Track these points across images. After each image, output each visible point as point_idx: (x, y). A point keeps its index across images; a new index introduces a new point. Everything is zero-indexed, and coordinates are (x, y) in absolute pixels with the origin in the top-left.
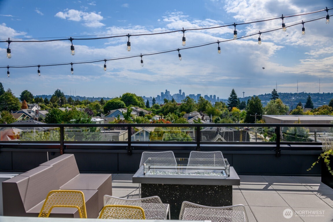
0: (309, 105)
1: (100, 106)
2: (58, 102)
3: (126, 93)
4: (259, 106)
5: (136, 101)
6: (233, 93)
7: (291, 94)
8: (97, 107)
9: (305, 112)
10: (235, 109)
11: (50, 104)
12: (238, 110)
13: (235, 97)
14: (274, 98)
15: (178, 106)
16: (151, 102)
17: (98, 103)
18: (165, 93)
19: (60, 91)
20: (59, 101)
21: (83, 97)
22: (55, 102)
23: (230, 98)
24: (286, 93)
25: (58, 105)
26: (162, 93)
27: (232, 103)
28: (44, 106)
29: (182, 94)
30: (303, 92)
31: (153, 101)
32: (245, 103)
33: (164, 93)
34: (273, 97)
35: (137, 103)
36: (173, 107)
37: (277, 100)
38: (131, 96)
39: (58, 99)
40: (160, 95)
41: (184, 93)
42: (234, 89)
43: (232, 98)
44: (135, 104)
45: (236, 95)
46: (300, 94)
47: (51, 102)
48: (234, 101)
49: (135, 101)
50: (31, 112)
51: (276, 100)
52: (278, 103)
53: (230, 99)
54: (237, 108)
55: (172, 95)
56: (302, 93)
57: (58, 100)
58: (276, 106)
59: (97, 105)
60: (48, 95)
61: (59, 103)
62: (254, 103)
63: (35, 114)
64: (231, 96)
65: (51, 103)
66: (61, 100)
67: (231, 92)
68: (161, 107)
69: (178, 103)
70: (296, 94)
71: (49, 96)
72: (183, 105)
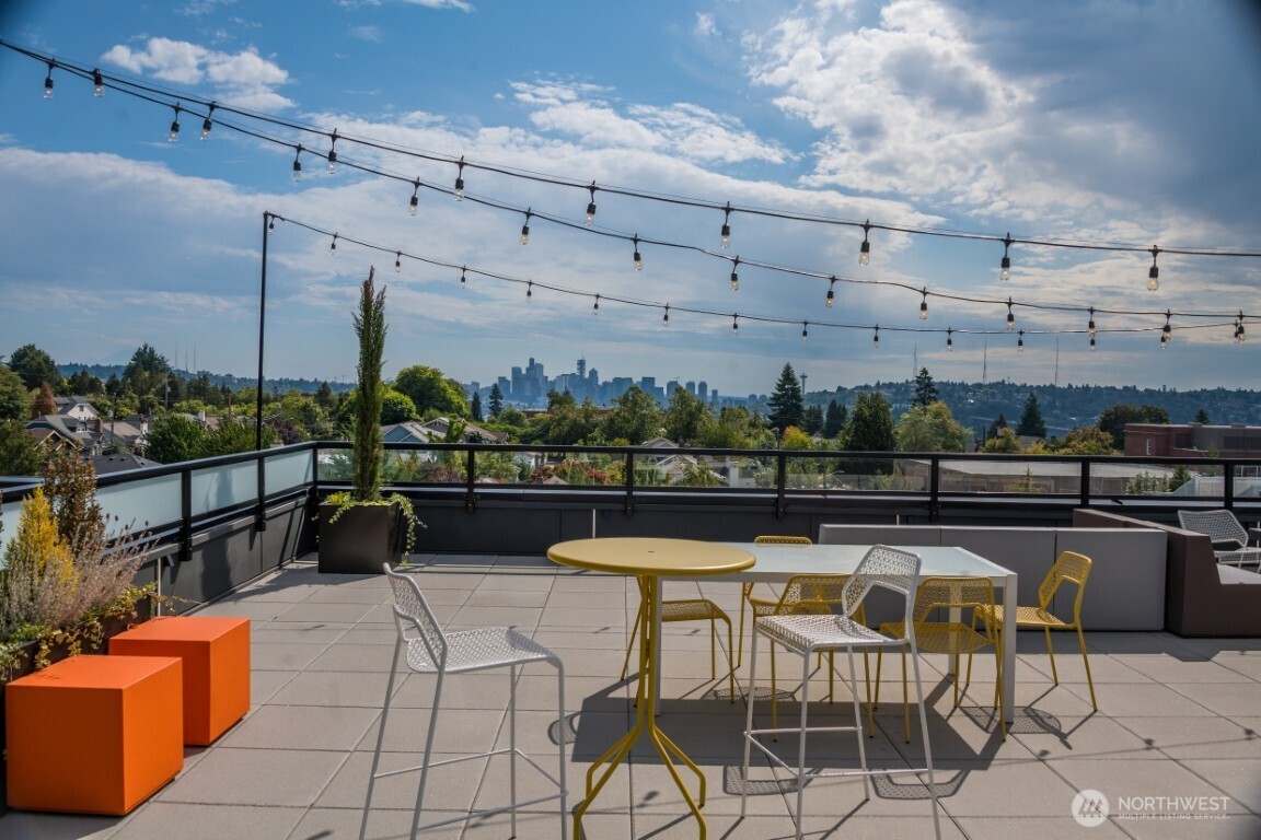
0: (1031, 425)
1: (318, 410)
2: (161, 393)
3: (411, 367)
4: (884, 424)
5: (448, 396)
6: (788, 376)
7: (964, 387)
8: (307, 415)
9: (1026, 448)
10: (794, 434)
11: (131, 398)
12: (802, 436)
13: (795, 394)
14: (924, 401)
15: (600, 418)
16: (485, 402)
17: (310, 400)
18: (528, 370)
19: (152, 351)
20: (164, 388)
21: (223, 375)
22: (147, 394)
23: (776, 395)
24: (947, 384)
25: (160, 404)
26: (516, 371)
27: (782, 412)
28: (105, 405)
29: (587, 375)
30: (1003, 381)
31: (491, 398)
32: (820, 412)
33: (524, 372)
34: (920, 395)
35: (450, 402)
36: (583, 421)
37: (933, 406)
38: (430, 380)
39: (160, 382)
40: (509, 378)
41: (594, 373)
42: (792, 365)
43: (783, 395)
44: (446, 407)
45: (796, 384)
46: (992, 386)
47: (134, 392)
48: (788, 404)
49: (444, 397)
50: (78, 425)
51: (928, 407)
52: (937, 415)
53: (776, 398)
54: (802, 431)
55: (551, 378)
56: (998, 383)
57: (159, 386)
58: (931, 426)
59: (305, 408)
60: (89, 366)
61: (164, 396)
62: (867, 412)
63: (91, 434)
64: (781, 387)
65: (134, 395)
66: (170, 384)
67: (778, 376)
68: (527, 421)
69: (601, 408)
70: (979, 386)
71: (93, 367)
72: (617, 414)
